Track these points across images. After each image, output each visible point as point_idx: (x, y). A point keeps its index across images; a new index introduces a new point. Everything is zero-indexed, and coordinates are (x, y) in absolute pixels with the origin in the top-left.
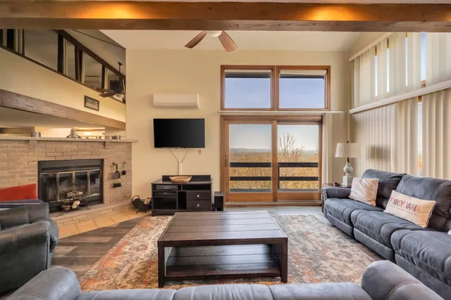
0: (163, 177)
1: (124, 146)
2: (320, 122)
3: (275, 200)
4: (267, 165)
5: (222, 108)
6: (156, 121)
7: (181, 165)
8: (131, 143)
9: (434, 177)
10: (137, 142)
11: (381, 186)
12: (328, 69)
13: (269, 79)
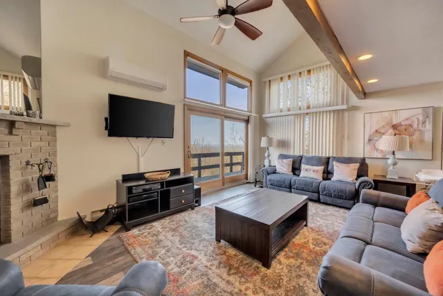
0: (124, 176)
1: (44, 132)
2: (247, 121)
3: (223, 185)
4: (216, 155)
5: (185, 97)
6: (113, 98)
7: (142, 159)
8: (55, 126)
9: (320, 155)
10: (68, 125)
11: (294, 163)
12: (251, 82)
13: (218, 81)
